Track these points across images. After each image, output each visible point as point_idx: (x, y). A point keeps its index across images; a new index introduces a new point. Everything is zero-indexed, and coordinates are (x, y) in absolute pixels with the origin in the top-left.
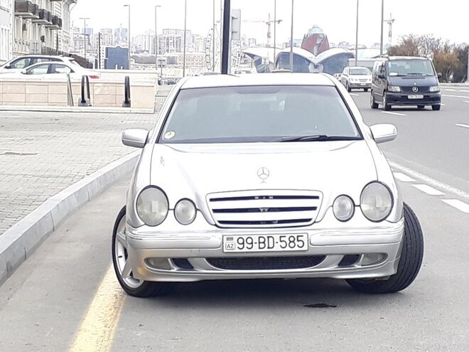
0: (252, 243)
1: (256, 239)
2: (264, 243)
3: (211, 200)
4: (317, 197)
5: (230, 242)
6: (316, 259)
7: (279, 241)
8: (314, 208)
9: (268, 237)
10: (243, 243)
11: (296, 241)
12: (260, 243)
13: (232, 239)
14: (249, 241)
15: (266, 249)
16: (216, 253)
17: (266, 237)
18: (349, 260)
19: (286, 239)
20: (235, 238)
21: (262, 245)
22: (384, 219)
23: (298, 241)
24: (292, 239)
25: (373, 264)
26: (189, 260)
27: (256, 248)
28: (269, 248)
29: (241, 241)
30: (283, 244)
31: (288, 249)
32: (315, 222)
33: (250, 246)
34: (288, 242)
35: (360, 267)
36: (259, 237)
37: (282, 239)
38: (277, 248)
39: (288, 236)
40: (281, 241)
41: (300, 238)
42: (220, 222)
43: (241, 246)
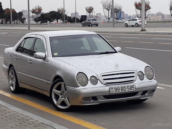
0: (119, 90)
2: (123, 89)
3: (102, 76)
4: (134, 73)
8: (134, 76)
9: (124, 87)
10: (116, 90)
11: (132, 88)
12: (121, 89)
13: (113, 89)
14: (118, 89)
15: (123, 91)
16: (108, 94)
17: (123, 87)
18: (144, 93)
20: (114, 88)
21: (122, 90)
22: (153, 78)
24: (131, 87)
25: (151, 93)
27: (120, 91)
28: (124, 91)
29: (116, 89)
30: (128, 89)
31: (130, 91)
32: (135, 81)
33: (119, 91)
34: (130, 88)
35: (147, 95)
36: (121, 87)
37: (128, 87)
38: (127, 91)
39: (130, 86)
40: (128, 88)
41: (133, 87)
42: (106, 83)
43: (116, 91)
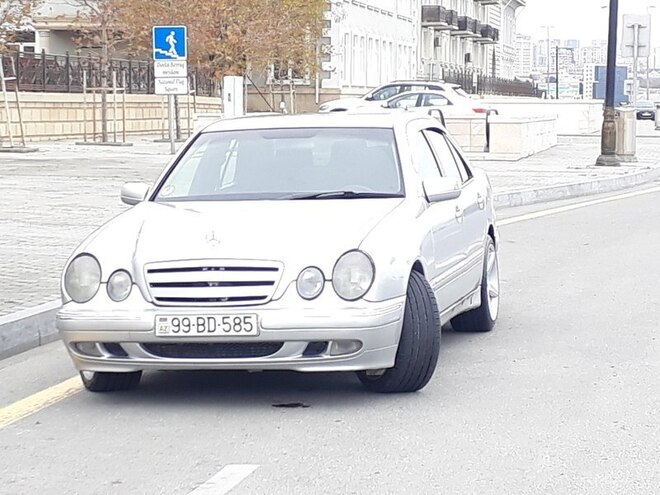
0: (189, 325)
1: (193, 320)
2: (203, 325)
3: (150, 271)
4: (276, 269)
5: (163, 324)
6: (272, 347)
7: (221, 323)
8: (271, 283)
9: (209, 318)
10: (178, 325)
11: (242, 324)
12: (198, 325)
13: (166, 320)
14: (186, 322)
15: (206, 333)
16: (149, 338)
17: (205, 317)
18: (315, 348)
19: (230, 321)
20: (170, 319)
21: (201, 328)
22: (361, 297)
23: (245, 323)
24: (237, 321)
26: (122, 345)
27: (193, 332)
28: (209, 331)
29: (176, 322)
30: (227, 327)
31: (232, 333)
32: (271, 300)
33: (187, 329)
34: (233, 324)
35: (329, 357)
36: (198, 318)
37: (226, 320)
38: (219, 332)
39: (232, 317)
40: (224, 323)
41: (247, 320)
42: (159, 299)
43: (176, 329)
